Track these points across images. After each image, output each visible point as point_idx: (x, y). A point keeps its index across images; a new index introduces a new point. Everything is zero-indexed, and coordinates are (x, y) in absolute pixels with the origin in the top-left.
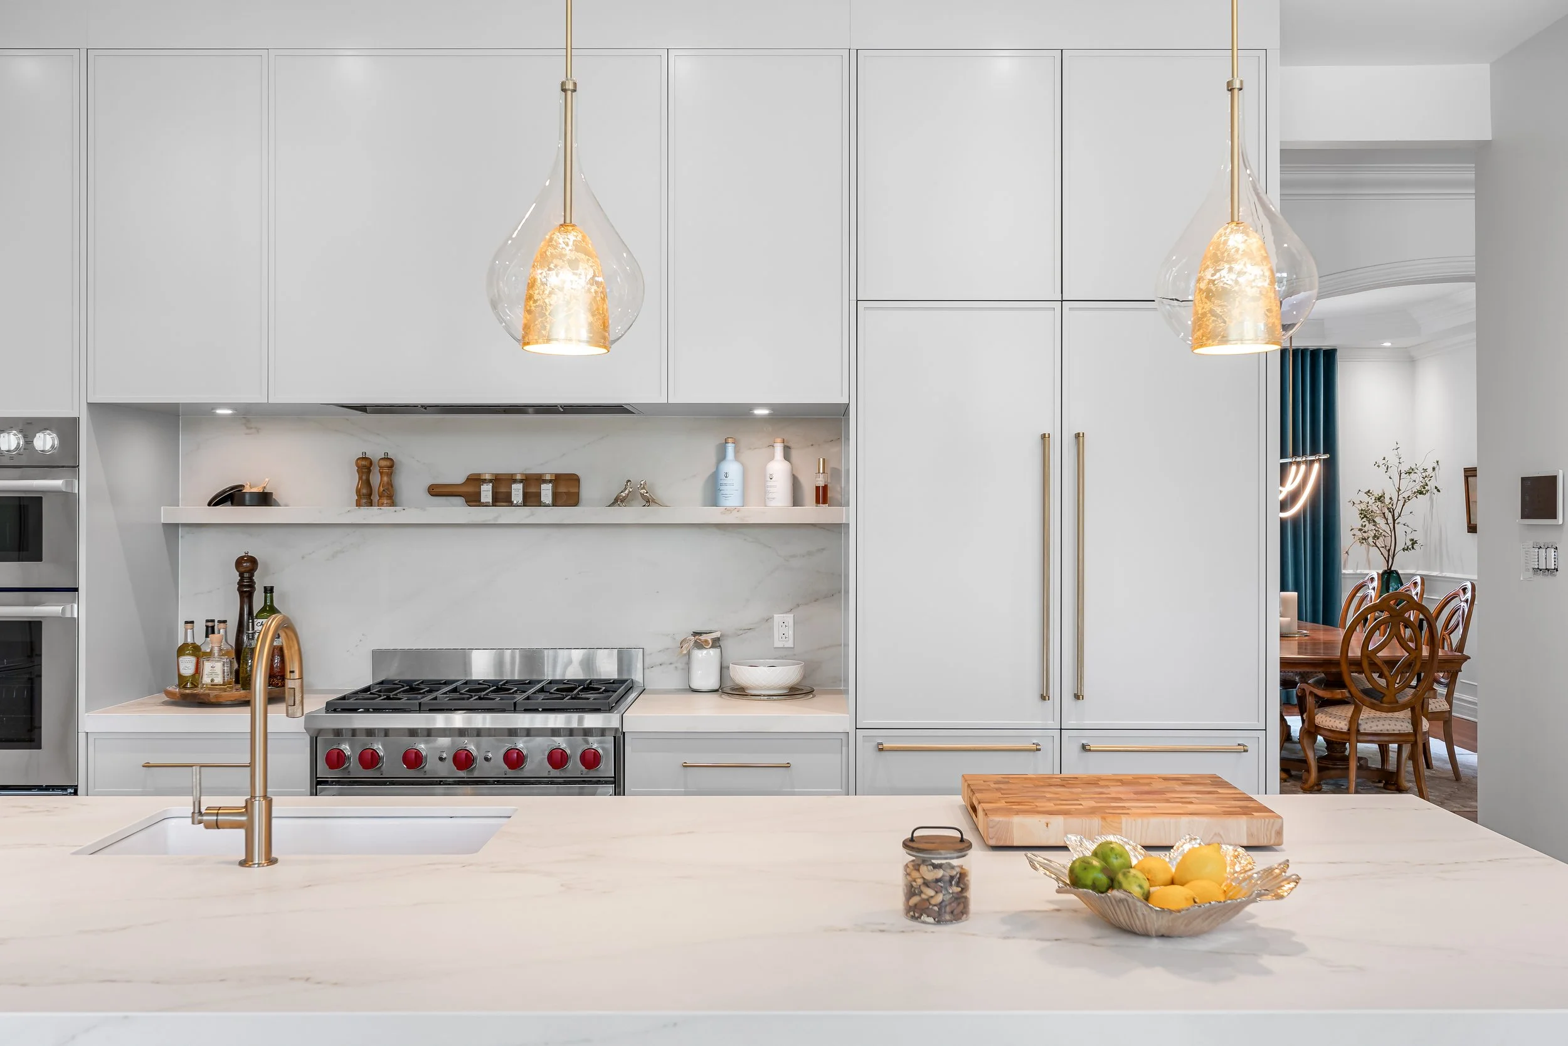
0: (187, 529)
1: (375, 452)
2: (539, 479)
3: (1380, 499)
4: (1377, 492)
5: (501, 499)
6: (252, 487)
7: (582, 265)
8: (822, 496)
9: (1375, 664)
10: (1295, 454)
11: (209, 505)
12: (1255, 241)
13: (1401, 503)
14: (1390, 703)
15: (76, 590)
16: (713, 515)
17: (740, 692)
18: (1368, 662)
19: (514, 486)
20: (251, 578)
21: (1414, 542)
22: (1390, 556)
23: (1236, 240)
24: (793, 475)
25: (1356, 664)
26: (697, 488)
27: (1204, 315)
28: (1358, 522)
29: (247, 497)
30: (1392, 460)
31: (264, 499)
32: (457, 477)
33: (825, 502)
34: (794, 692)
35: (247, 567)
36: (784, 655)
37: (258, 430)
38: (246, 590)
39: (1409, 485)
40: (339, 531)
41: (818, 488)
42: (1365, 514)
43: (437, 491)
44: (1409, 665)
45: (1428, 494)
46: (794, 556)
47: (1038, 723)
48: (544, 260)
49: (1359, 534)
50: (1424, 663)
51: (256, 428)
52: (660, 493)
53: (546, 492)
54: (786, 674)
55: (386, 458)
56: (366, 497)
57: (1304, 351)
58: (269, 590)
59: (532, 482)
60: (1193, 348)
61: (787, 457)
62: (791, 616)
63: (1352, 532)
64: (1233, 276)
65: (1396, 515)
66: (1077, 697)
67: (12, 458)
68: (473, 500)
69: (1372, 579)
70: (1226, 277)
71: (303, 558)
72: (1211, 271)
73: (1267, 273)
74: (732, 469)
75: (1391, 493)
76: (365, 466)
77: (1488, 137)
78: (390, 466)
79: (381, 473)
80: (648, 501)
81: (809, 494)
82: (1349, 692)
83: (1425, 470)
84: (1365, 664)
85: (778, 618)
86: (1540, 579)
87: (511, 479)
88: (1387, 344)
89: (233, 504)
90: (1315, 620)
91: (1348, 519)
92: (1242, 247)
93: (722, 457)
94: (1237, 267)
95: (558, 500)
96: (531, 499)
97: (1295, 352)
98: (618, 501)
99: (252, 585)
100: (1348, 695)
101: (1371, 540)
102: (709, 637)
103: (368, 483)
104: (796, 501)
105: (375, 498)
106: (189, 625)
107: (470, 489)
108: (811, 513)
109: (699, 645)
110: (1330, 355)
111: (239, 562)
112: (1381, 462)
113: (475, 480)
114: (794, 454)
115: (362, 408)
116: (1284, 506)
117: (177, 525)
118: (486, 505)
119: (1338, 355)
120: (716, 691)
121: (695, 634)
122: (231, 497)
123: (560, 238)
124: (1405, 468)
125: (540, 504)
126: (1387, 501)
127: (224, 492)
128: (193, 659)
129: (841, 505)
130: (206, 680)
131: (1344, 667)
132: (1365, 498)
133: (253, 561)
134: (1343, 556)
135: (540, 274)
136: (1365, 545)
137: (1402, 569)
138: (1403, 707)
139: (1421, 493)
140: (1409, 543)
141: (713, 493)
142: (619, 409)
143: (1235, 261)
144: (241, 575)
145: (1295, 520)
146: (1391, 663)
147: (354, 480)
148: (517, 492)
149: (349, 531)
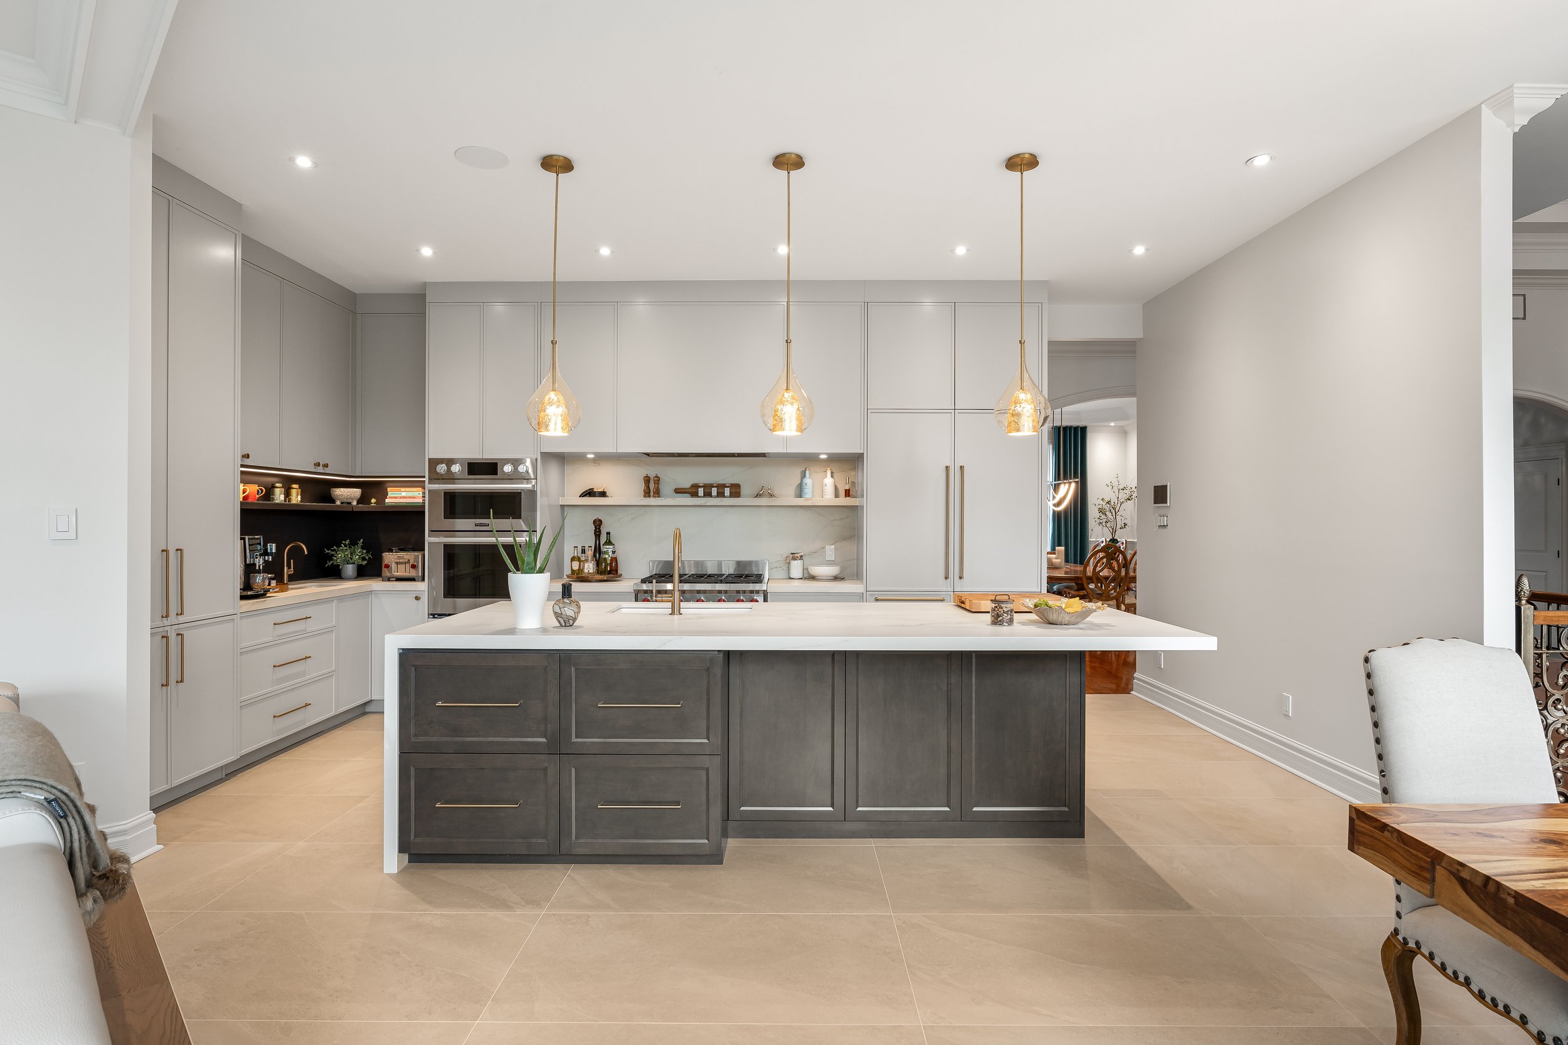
0: (568, 508)
1: (652, 475)
2: (724, 486)
3: (1108, 502)
4: (1107, 499)
5: (708, 494)
6: (597, 489)
7: (795, 404)
8: (848, 493)
9: (1099, 579)
10: (1065, 478)
11: (580, 497)
12: (1029, 396)
13: (1119, 505)
14: (1106, 597)
16: (800, 502)
17: (813, 578)
18: (1096, 578)
19: (713, 489)
20: (599, 528)
21: (1125, 524)
22: (1114, 532)
23: (1022, 396)
24: (836, 486)
25: (1090, 580)
26: (792, 490)
27: (1011, 422)
28: (1098, 515)
29: (597, 494)
30: (1115, 484)
31: (603, 494)
32: (687, 485)
33: (849, 496)
34: (836, 578)
35: (598, 524)
36: (830, 563)
37: (599, 464)
38: (598, 534)
39: (1123, 496)
40: (635, 508)
41: (846, 490)
42: (1101, 511)
43: (678, 491)
44: (1114, 580)
45: (1133, 500)
46: (835, 520)
47: (944, 589)
48: (782, 402)
49: (1098, 521)
50: (1122, 579)
52: (775, 493)
53: (727, 491)
54: (833, 570)
55: (657, 477)
56: (647, 494)
57: (1070, 427)
58: (608, 533)
59: (721, 487)
60: (1007, 433)
61: (832, 477)
62: (833, 547)
63: (1095, 520)
64: (1021, 408)
65: (1117, 511)
66: (961, 578)
67: (509, 475)
68: (695, 494)
69: (1103, 542)
70: (1019, 409)
71: (619, 520)
72: (1013, 407)
73: (1033, 407)
74: (808, 481)
75: (1114, 500)
76: (647, 480)
77: (1142, 337)
78: (657, 480)
79: (654, 483)
80: (771, 496)
81: (842, 493)
82: (1087, 592)
83: (1131, 488)
84: (1094, 579)
85: (828, 547)
86: (1162, 530)
87: (712, 486)
88: (1112, 424)
89: (590, 496)
90: (1075, 562)
91: (1093, 513)
92: (1024, 398)
93: (804, 476)
94: (1022, 405)
95: (732, 495)
96: (721, 494)
97: (1065, 428)
98: (758, 496)
99: (600, 531)
100: (1086, 593)
101: (1104, 524)
102: (799, 555)
103: (648, 487)
104: (837, 496)
105: (652, 494)
106: (576, 548)
107: (693, 490)
108: (843, 501)
109: (794, 559)
110: (1084, 430)
111: (595, 522)
112: (1109, 484)
113: (695, 486)
114: (835, 475)
115: (648, 454)
116: (1058, 504)
117: (564, 506)
118: (701, 497)
119: (1088, 429)
120: (801, 579)
121: (792, 554)
122: (590, 493)
123: (786, 395)
124: (1121, 487)
125: (724, 496)
126: (1112, 504)
127: (586, 491)
128: (578, 563)
129: (855, 498)
130: (586, 571)
131: (1084, 580)
132: (1101, 502)
133: (600, 521)
134: (1090, 532)
135: (779, 407)
136: (1101, 526)
137: (1120, 538)
138: (1112, 599)
139: (1129, 500)
140: (1123, 525)
141: (800, 493)
142: (763, 455)
143: (1022, 403)
144: (596, 527)
145: (1066, 511)
146: (1106, 578)
147: (643, 486)
148: (714, 491)
149: (640, 508)
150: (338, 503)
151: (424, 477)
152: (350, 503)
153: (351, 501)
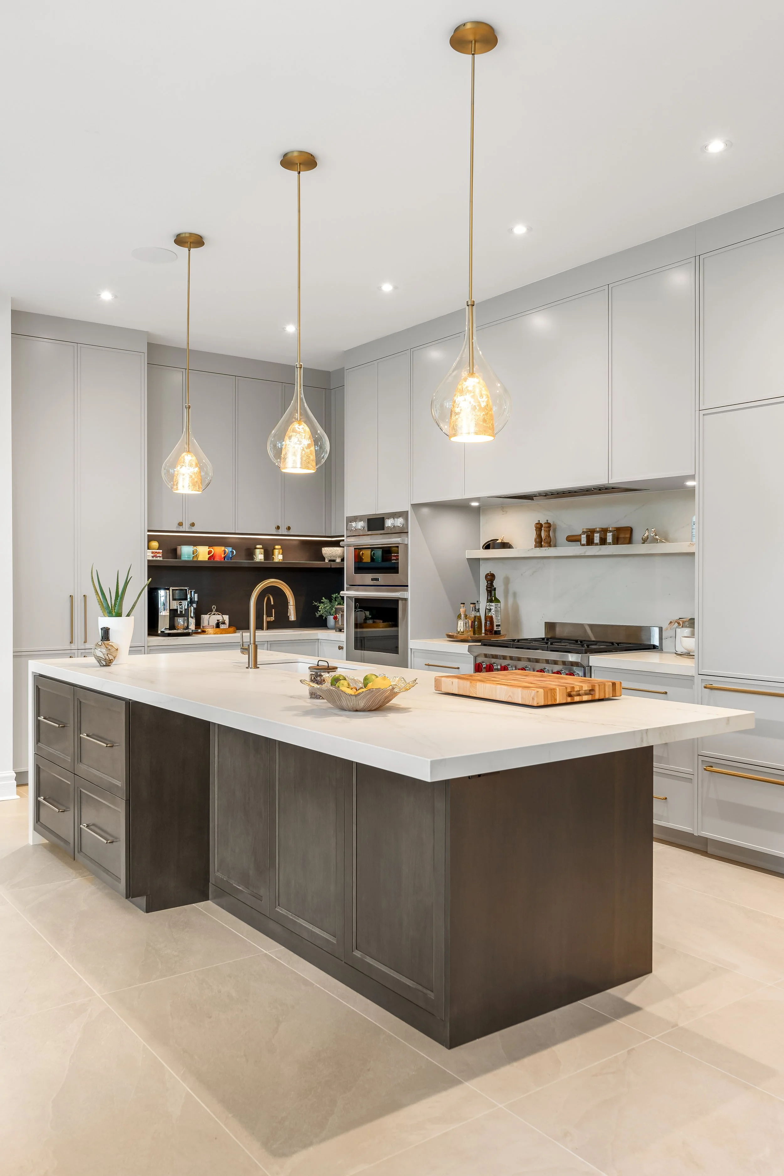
2: (609, 530)
5: (591, 542)
6: (500, 540)
15: (407, 586)
19: (595, 535)
20: (491, 584)
31: (505, 545)
32: (575, 531)
35: (490, 578)
38: (489, 590)
40: (535, 561)
43: (570, 539)
51: (506, 511)
52: (671, 536)
53: (609, 537)
55: (547, 523)
56: (539, 543)
67: (391, 529)
71: (522, 575)
76: (539, 527)
78: (549, 527)
79: (546, 531)
95: (617, 541)
96: (602, 541)
98: (644, 541)
103: (541, 536)
105: (546, 543)
109: (677, 626)
111: (486, 576)
117: (479, 559)
118: (585, 545)
125: (606, 544)
127: (489, 543)
133: (493, 576)
144: (487, 582)
147: (533, 534)
148: (597, 538)
149: (539, 560)
150: (327, 561)
151: (343, 536)
152: (334, 561)
153: (334, 559)
